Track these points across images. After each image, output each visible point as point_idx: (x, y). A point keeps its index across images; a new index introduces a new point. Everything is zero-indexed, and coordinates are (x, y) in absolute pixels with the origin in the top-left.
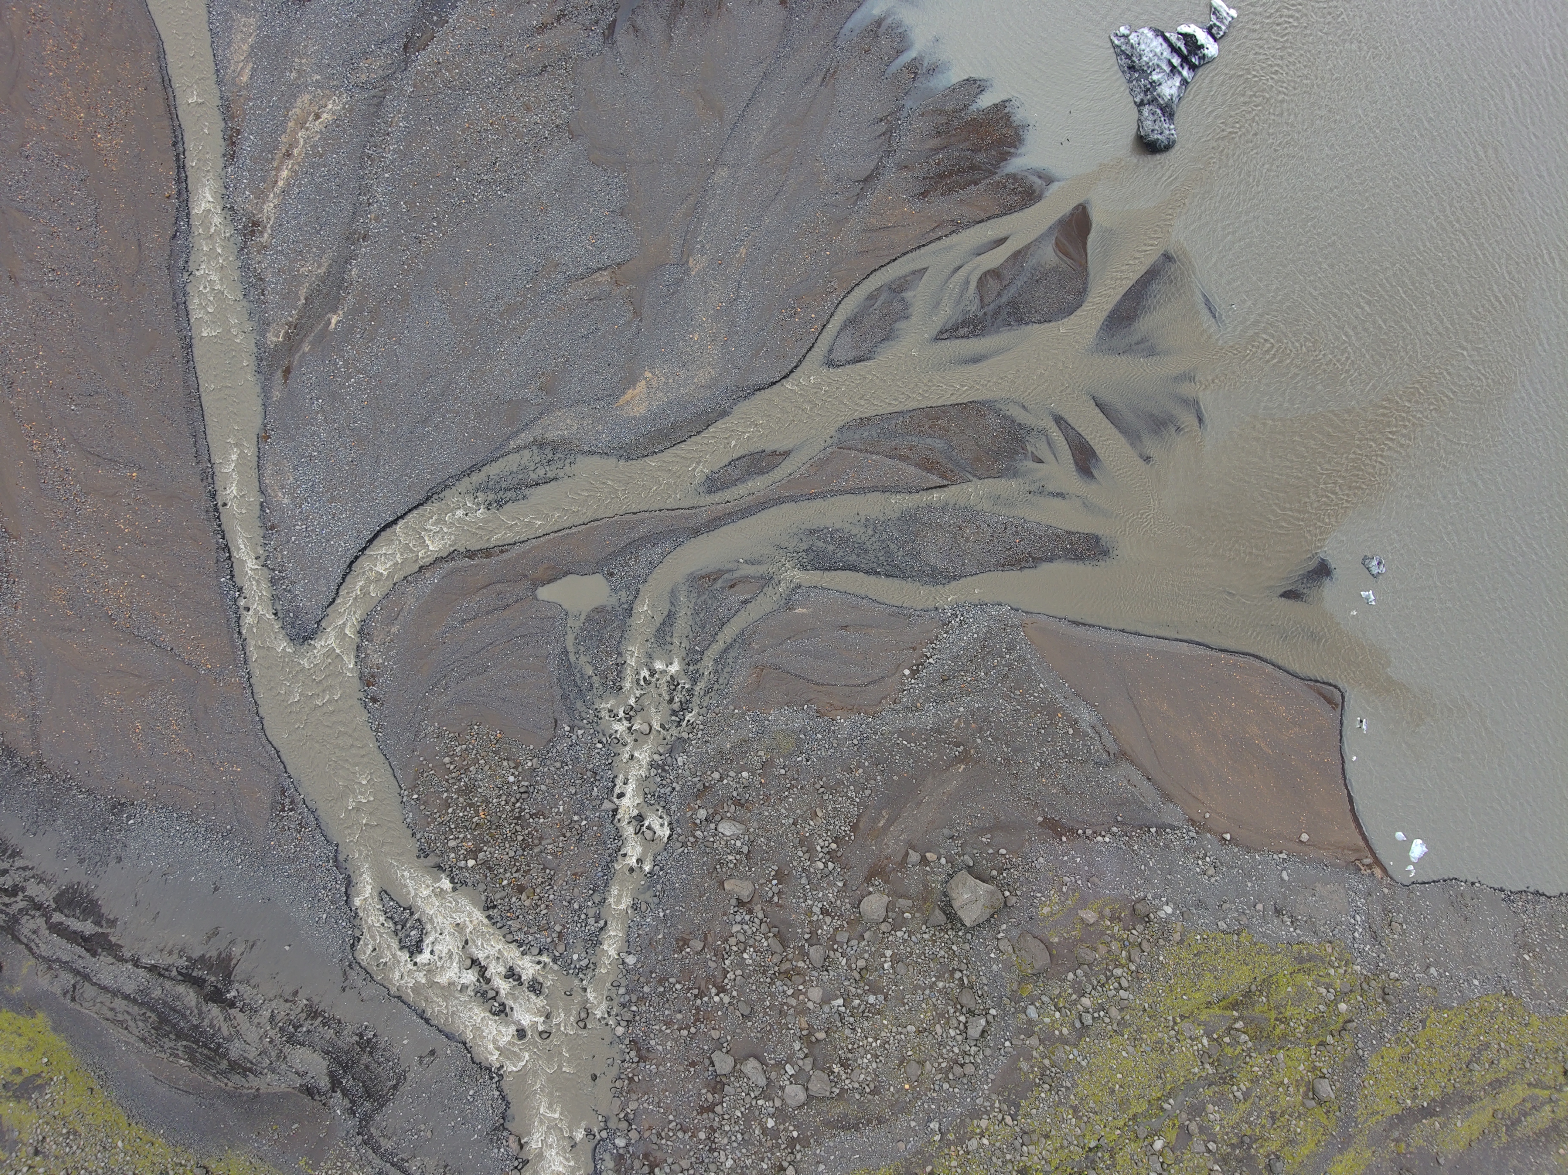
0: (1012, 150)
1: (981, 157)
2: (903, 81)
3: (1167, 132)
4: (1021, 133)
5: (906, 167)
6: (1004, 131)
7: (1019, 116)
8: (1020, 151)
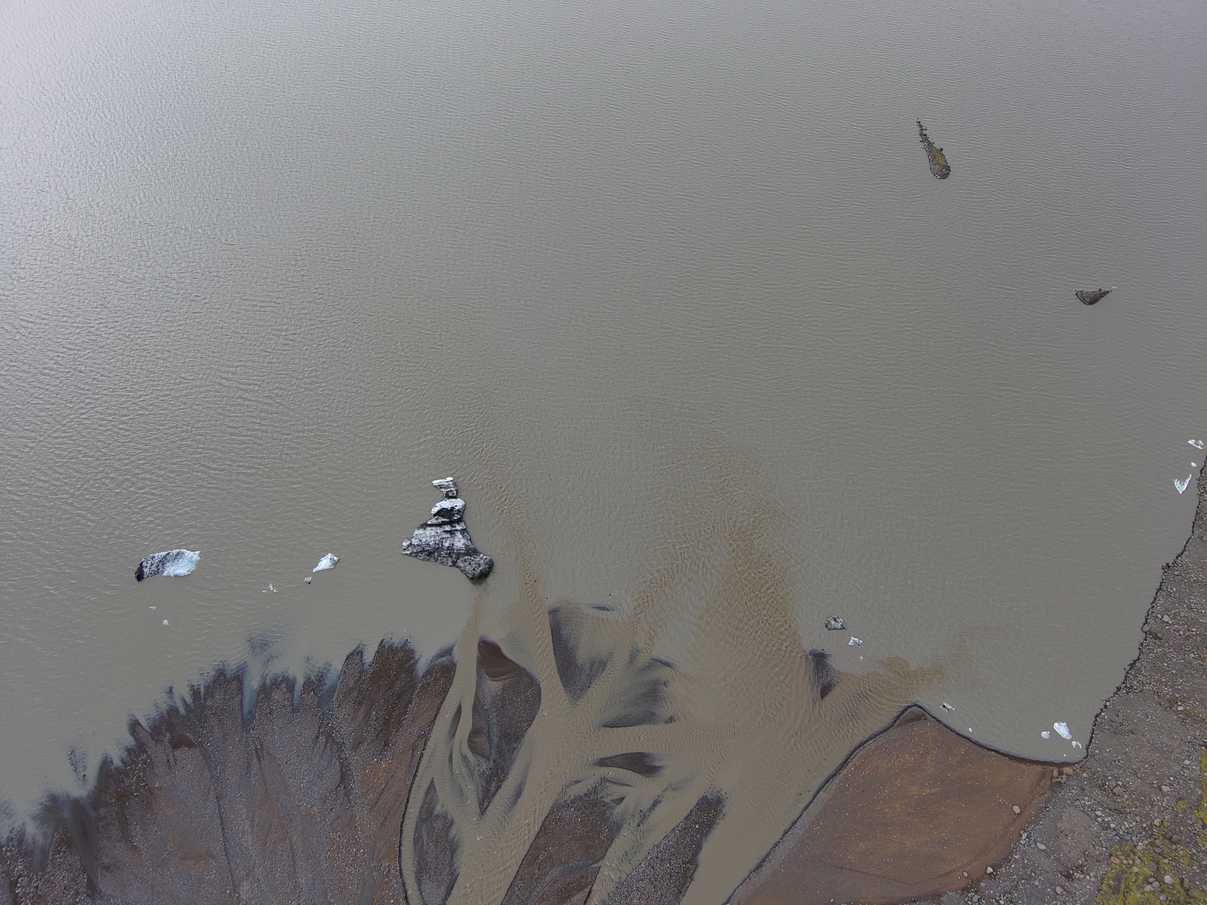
0: (412, 662)
1: (397, 687)
2: (309, 703)
3: (482, 561)
4: (407, 648)
5: (359, 743)
6: (396, 659)
7: (397, 641)
8: (417, 657)
